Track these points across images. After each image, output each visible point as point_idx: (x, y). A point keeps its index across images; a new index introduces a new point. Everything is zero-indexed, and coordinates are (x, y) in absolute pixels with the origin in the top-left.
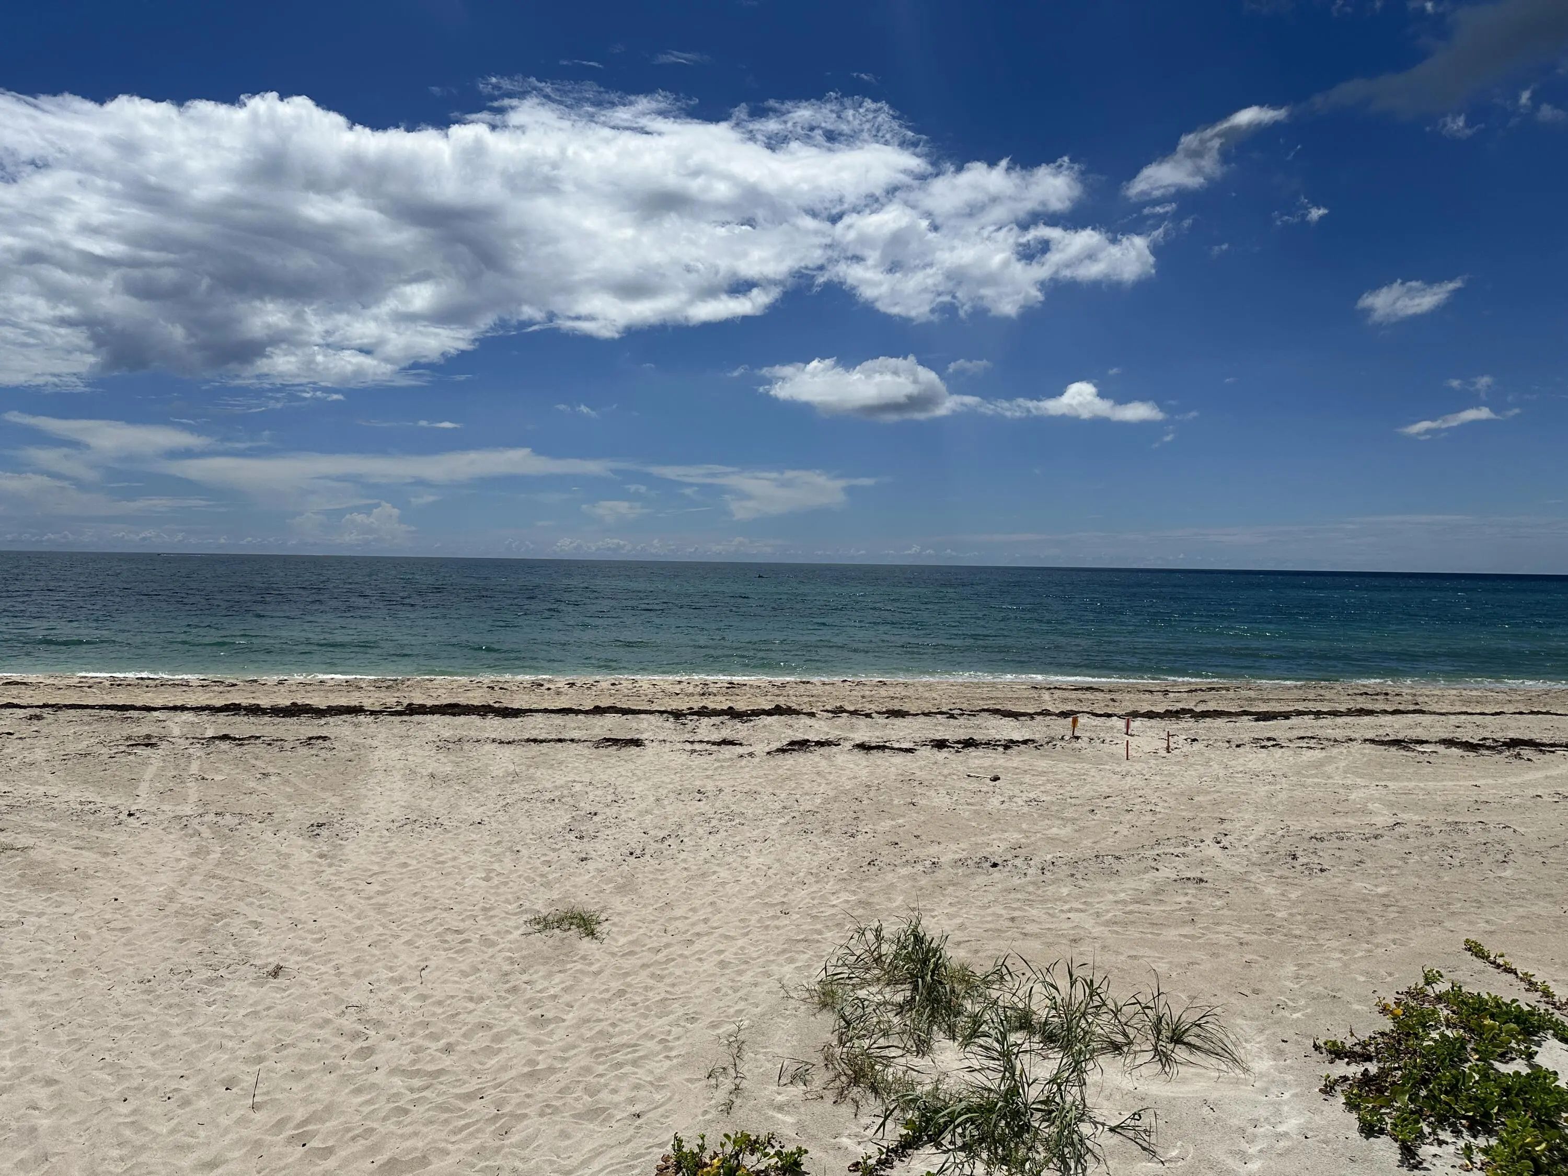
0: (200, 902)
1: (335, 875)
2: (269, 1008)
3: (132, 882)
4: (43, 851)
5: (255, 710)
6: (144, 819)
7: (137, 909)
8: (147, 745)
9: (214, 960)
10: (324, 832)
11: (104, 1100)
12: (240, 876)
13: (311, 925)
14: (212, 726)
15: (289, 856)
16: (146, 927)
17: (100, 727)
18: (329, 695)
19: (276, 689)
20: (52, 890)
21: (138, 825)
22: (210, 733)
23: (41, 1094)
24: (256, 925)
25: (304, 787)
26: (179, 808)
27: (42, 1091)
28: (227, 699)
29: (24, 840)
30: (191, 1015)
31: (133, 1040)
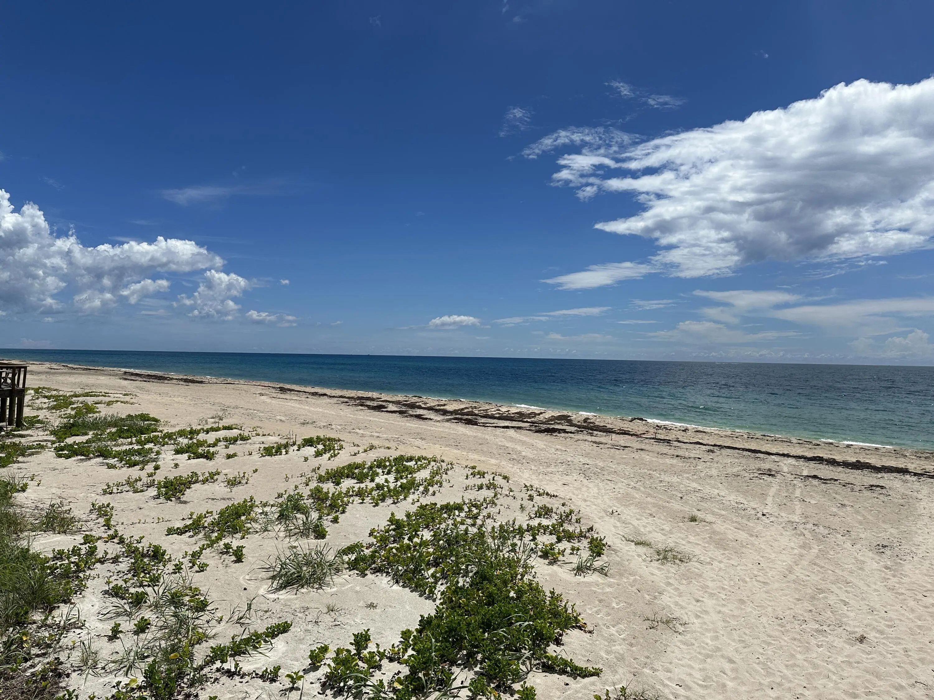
0: (808, 578)
1: (898, 583)
2: (858, 663)
3: (767, 555)
4: (720, 527)
5: (832, 462)
6: (772, 519)
7: (771, 573)
8: (770, 475)
9: (819, 618)
10: (888, 552)
11: (760, 684)
12: (833, 569)
13: (883, 614)
14: (807, 469)
15: (864, 562)
16: (776, 585)
17: (744, 461)
18: (882, 458)
19: (845, 450)
20: (725, 549)
21: (768, 522)
22: (805, 473)
23: (727, 666)
24: (846, 604)
25: (871, 518)
26: (790, 516)
27: (727, 664)
28: (814, 453)
29: (709, 518)
30: (808, 650)
31: (775, 652)
